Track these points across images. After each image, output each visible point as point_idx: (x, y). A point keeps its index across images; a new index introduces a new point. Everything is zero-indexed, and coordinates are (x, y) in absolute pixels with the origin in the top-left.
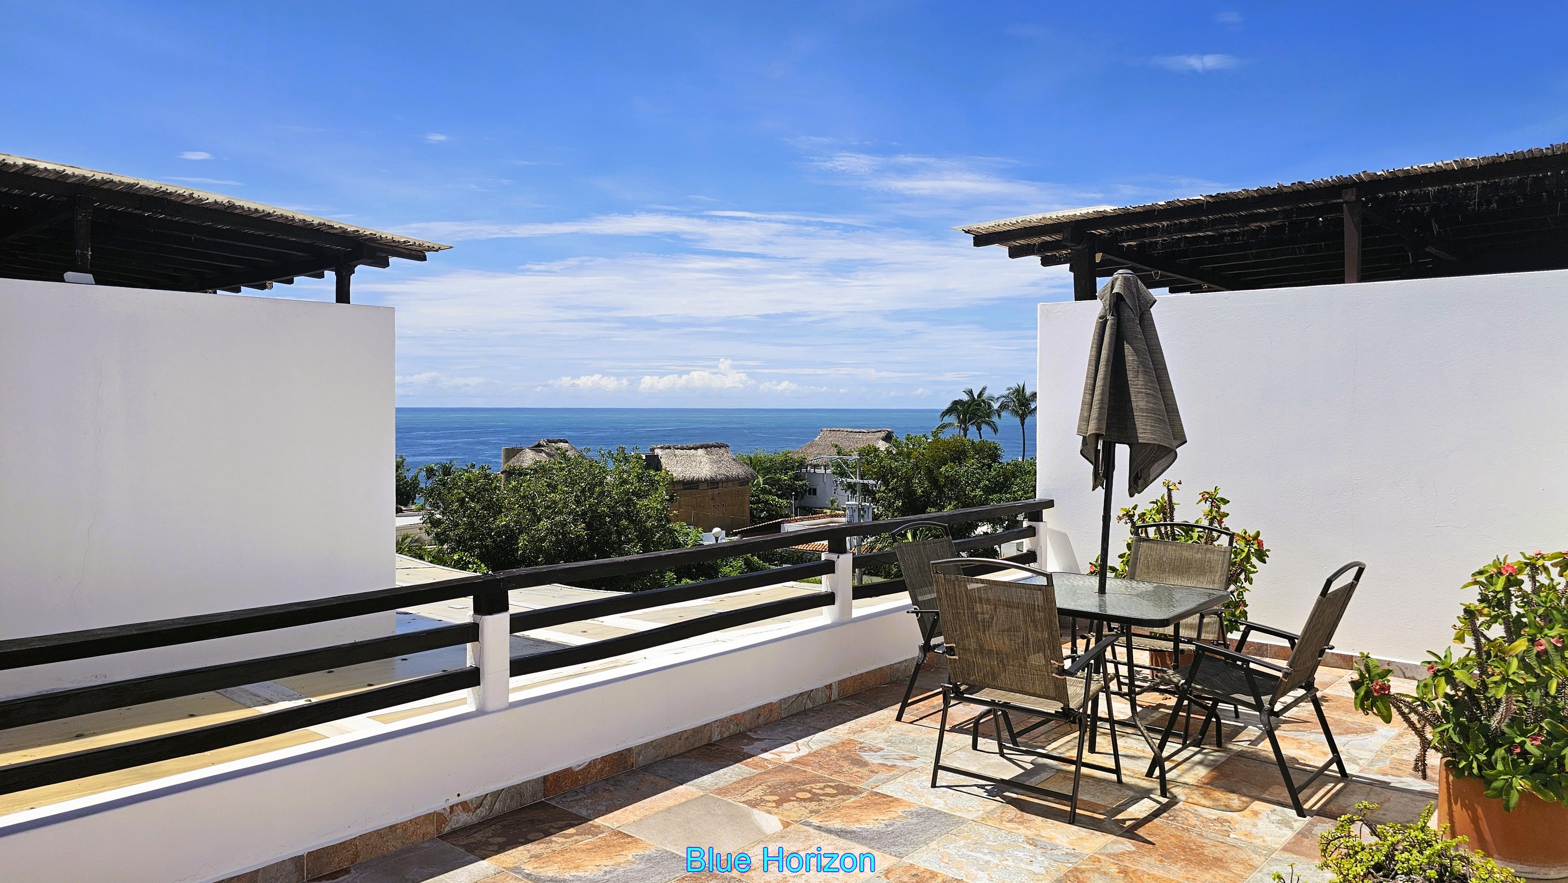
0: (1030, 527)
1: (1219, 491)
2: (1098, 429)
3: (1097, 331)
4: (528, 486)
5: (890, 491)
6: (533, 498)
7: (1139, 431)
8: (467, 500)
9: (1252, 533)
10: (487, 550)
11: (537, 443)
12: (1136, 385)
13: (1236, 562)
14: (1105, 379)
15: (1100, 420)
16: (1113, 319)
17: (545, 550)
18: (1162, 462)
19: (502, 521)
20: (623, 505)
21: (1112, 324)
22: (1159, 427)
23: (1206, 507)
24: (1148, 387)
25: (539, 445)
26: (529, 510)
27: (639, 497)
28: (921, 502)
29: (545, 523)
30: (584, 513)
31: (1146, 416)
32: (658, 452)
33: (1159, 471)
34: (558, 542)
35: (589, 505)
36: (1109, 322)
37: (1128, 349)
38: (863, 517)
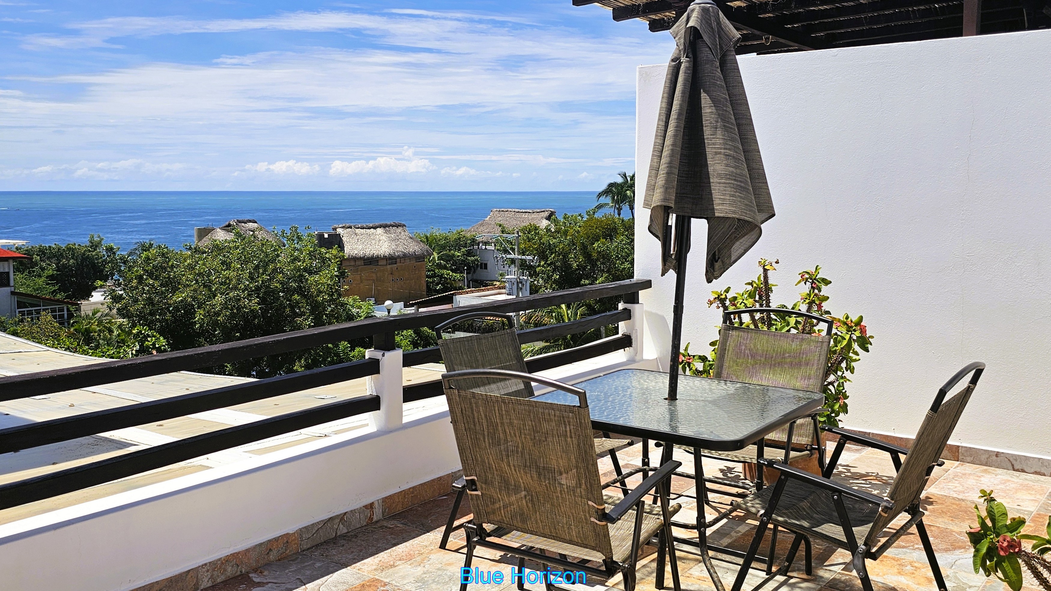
0: (625, 309)
1: (820, 271)
2: (665, 199)
3: (669, 76)
4: (204, 264)
5: (549, 265)
6: (209, 275)
7: (716, 201)
8: (145, 277)
9: (854, 318)
10: (167, 324)
11: (227, 223)
12: (714, 144)
13: (836, 350)
14: (675, 136)
15: (667, 188)
16: (687, 62)
17: (221, 324)
18: (744, 241)
19: (178, 297)
20: (295, 281)
21: (687, 68)
22: (741, 197)
23: (805, 288)
24: (728, 147)
25: (229, 225)
26: (205, 286)
27: (310, 273)
28: (576, 274)
29: (219, 299)
30: (258, 289)
31: (725, 183)
32: (339, 231)
33: (740, 251)
34: (233, 316)
35: (262, 281)
36: (683, 65)
37: (705, 99)
38: (521, 289)
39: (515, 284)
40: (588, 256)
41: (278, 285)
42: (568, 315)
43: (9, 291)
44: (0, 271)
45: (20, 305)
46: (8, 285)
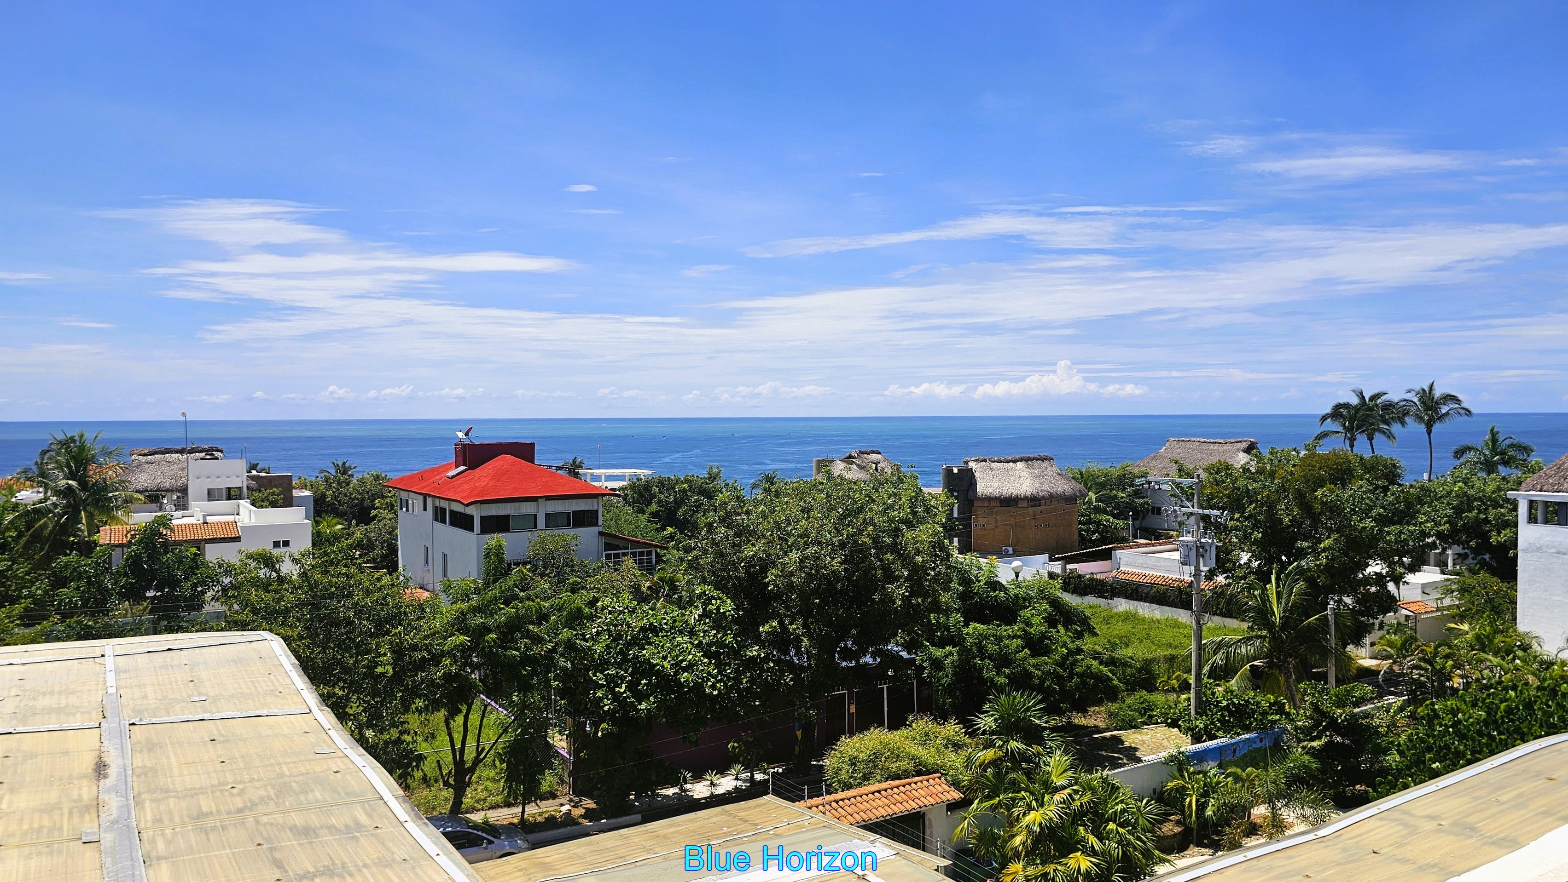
11: (848, 455)
20: (890, 536)
25: (850, 457)
28: (1289, 533)
30: (843, 545)
32: (972, 465)
34: (810, 577)
35: (847, 535)
38: (1203, 556)
39: (1194, 549)
40: (1306, 508)
41: (867, 540)
42: (1277, 594)
43: (597, 532)
44: (587, 509)
45: (608, 547)
46: (596, 524)
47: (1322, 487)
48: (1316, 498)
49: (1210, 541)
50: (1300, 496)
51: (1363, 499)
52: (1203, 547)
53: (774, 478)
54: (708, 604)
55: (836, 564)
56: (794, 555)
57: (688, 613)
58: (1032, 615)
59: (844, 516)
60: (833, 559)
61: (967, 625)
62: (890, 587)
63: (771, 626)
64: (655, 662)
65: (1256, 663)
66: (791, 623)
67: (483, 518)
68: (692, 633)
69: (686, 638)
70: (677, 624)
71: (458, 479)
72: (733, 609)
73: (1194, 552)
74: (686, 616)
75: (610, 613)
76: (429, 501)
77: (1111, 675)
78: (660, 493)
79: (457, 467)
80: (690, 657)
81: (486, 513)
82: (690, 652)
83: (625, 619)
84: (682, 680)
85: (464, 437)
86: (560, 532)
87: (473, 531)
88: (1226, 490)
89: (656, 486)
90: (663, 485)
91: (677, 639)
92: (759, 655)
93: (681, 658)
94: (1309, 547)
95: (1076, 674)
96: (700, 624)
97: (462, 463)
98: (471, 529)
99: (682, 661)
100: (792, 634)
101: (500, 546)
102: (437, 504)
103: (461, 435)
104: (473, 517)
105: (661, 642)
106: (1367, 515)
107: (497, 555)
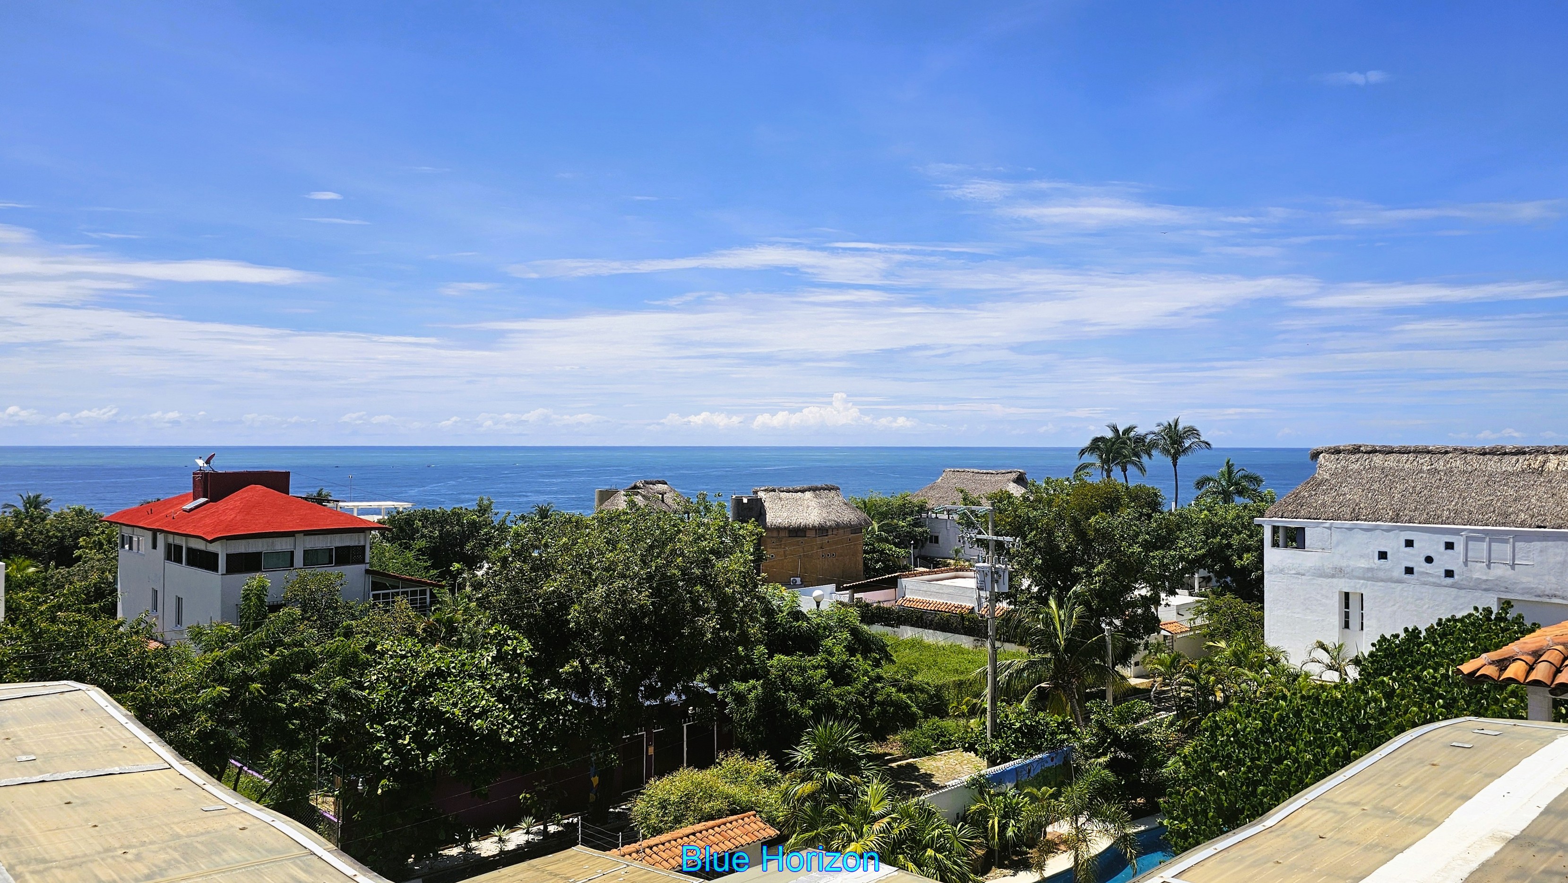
5: (1028, 545)
11: (633, 485)
19: (550, 588)
20: (699, 567)
25: (635, 487)
27: (718, 557)
28: (1065, 559)
32: (761, 495)
38: (997, 582)
39: (990, 574)
40: (1081, 535)
41: (676, 572)
42: (1059, 617)
43: (364, 569)
44: (352, 544)
45: (375, 586)
46: (363, 561)
47: (1095, 514)
48: (1090, 525)
49: (1003, 567)
50: (1075, 523)
51: (1131, 525)
52: (997, 573)
53: (548, 511)
54: (504, 644)
55: (643, 597)
56: (601, 590)
57: (478, 655)
58: (834, 644)
59: (651, 547)
60: (640, 592)
61: (771, 657)
62: (700, 620)
63: (572, 667)
64: (444, 710)
65: (1043, 685)
66: (593, 663)
67: (229, 556)
68: (483, 677)
69: (477, 683)
70: (466, 667)
71: (198, 513)
72: (531, 650)
73: (989, 578)
74: (476, 659)
75: (391, 657)
76: (160, 538)
77: (909, 702)
78: (423, 527)
79: (195, 499)
80: (484, 702)
81: (232, 551)
82: (483, 697)
83: (409, 664)
84: (475, 728)
85: (205, 465)
86: (323, 570)
87: (217, 571)
88: (1008, 518)
89: (420, 520)
90: (427, 518)
91: (468, 684)
92: (558, 698)
93: (474, 704)
94: (1084, 572)
95: (877, 703)
96: (491, 667)
97: (201, 494)
98: (215, 569)
99: (475, 707)
100: (595, 674)
101: (263, 587)
102: (170, 540)
103: (201, 463)
104: (217, 555)
105: (450, 687)
106: (1134, 540)
107: (259, 598)
